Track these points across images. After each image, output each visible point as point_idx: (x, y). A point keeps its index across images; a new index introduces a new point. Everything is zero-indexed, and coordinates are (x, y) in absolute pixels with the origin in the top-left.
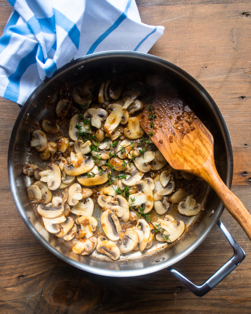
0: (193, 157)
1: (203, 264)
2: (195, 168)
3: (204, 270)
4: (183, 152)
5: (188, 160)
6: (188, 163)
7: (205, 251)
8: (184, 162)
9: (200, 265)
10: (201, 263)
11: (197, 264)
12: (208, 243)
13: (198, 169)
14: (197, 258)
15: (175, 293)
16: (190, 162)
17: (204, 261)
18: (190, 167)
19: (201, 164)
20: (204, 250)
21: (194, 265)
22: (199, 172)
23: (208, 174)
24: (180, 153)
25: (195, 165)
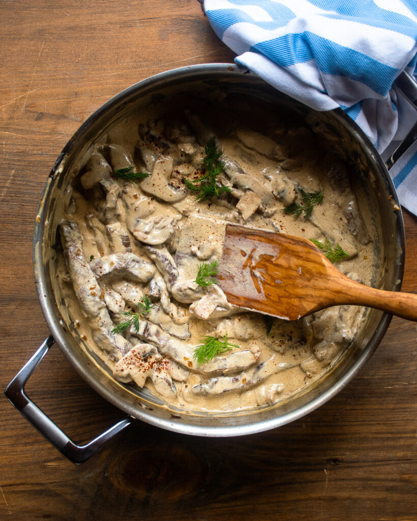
0: (306, 286)
1: (372, 423)
2: (321, 300)
3: (373, 431)
4: (287, 289)
5: (303, 295)
6: (307, 299)
7: (374, 401)
8: (300, 302)
9: (366, 423)
10: (368, 421)
11: (362, 421)
12: (380, 387)
13: (326, 298)
14: (362, 412)
15: (325, 471)
16: (307, 295)
17: (374, 417)
18: (313, 302)
19: (324, 288)
20: (372, 399)
21: (356, 423)
22: (331, 299)
23: (344, 293)
24: (285, 294)
25: (318, 295)
